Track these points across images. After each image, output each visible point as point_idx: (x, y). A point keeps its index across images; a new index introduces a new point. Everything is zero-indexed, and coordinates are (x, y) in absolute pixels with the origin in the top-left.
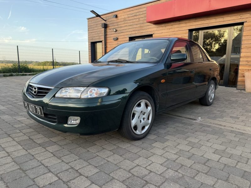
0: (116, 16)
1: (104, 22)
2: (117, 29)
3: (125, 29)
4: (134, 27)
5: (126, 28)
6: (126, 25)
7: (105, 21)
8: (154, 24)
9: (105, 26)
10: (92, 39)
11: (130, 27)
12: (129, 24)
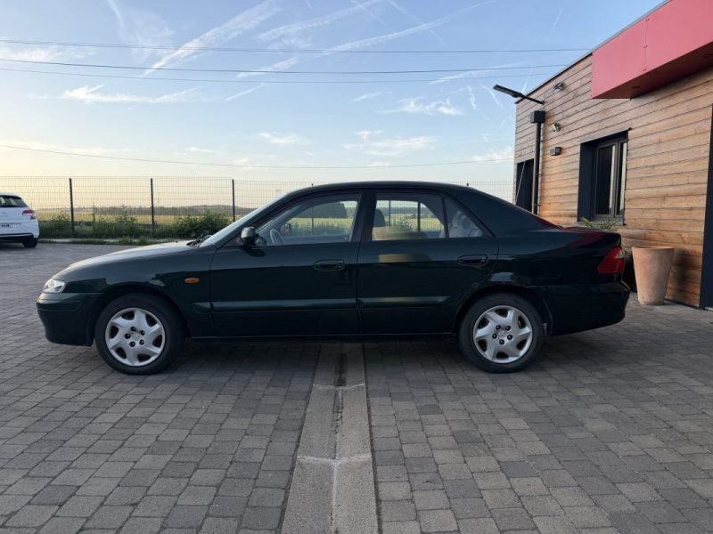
0: (562, 86)
1: (539, 107)
2: (561, 123)
3: (575, 122)
4: (593, 112)
5: (577, 119)
6: (577, 108)
7: (542, 103)
8: (631, 98)
9: (540, 118)
10: (520, 156)
11: (584, 114)
12: (583, 106)
